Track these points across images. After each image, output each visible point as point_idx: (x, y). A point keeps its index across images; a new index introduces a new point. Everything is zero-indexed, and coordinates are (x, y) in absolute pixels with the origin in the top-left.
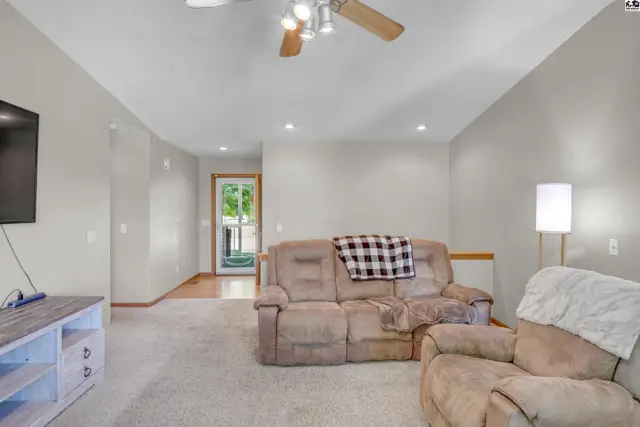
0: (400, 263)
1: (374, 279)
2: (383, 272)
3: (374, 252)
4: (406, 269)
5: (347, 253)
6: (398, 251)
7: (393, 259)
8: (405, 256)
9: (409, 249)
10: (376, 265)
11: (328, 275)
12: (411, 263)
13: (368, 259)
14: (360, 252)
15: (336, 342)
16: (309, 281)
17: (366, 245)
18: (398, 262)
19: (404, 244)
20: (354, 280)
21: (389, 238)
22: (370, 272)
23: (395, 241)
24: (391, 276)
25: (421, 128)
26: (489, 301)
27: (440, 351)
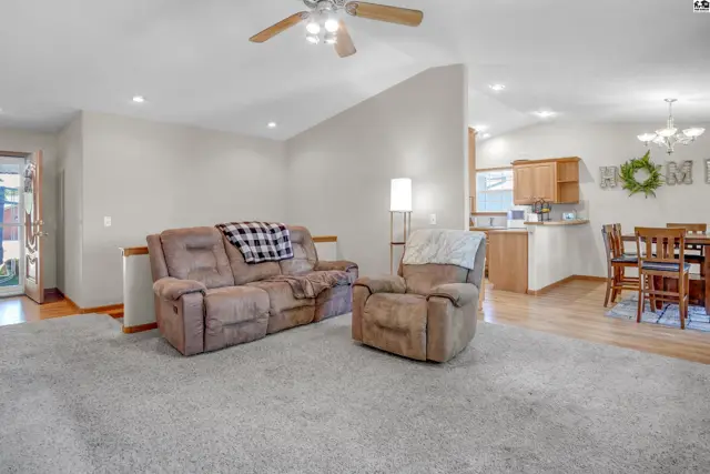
0: (282, 246)
1: (265, 261)
2: (271, 254)
3: (261, 236)
4: (288, 250)
5: (238, 238)
6: (279, 235)
7: (276, 242)
8: (285, 239)
9: (287, 232)
10: (264, 249)
11: (223, 261)
12: (290, 246)
13: (257, 243)
14: (250, 237)
15: (262, 316)
16: (204, 269)
17: (253, 231)
18: (280, 245)
19: (282, 228)
20: (250, 263)
21: (267, 224)
22: (261, 255)
23: (274, 226)
24: (277, 258)
25: (272, 125)
26: (356, 267)
27: (371, 293)
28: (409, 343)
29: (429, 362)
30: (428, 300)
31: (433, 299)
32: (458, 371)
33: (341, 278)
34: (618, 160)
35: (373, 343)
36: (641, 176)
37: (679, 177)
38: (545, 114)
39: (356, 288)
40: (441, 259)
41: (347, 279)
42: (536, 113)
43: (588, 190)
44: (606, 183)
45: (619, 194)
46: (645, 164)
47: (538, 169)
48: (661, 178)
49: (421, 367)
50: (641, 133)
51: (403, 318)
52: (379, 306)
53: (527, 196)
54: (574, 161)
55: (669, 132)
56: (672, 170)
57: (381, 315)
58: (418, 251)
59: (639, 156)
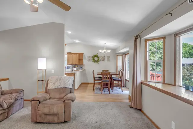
26: (23, 91)
27: (40, 103)
28: (58, 118)
29: (65, 122)
30: (64, 102)
31: (66, 101)
32: (74, 122)
33: (18, 97)
34: (92, 55)
35: (42, 121)
36: (96, 59)
37: (103, 59)
38: (77, 41)
39: (33, 102)
40: (62, 86)
41: (21, 97)
42: (75, 41)
43: (85, 61)
44: (89, 60)
45: (91, 63)
46: (97, 56)
47: (74, 55)
48: (100, 60)
49: (63, 125)
50: (100, 50)
51: (55, 110)
52: (45, 107)
53: (71, 62)
54: (82, 54)
55: (105, 50)
56: (102, 58)
57: (46, 111)
58: (53, 84)
59: (96, 54)
